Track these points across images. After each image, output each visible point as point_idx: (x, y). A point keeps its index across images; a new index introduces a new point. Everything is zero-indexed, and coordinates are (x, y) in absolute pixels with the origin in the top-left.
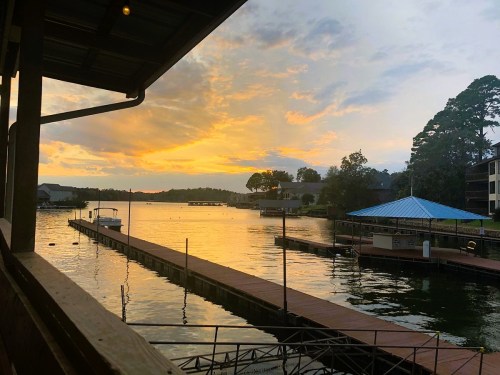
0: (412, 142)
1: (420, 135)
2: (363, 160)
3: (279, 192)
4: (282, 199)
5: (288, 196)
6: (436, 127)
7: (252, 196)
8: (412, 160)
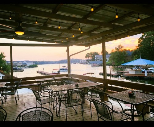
0: (138, 40)
1: (140, 38)
2: (122, 47)
3: (96, 59)
4: (97, 61)
5: (99, 59)
6: (146, 35)
7: (87, 60)
8: (138, 46)
